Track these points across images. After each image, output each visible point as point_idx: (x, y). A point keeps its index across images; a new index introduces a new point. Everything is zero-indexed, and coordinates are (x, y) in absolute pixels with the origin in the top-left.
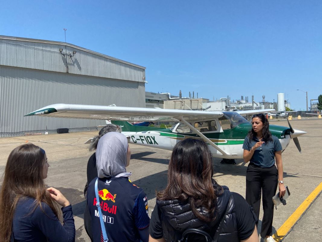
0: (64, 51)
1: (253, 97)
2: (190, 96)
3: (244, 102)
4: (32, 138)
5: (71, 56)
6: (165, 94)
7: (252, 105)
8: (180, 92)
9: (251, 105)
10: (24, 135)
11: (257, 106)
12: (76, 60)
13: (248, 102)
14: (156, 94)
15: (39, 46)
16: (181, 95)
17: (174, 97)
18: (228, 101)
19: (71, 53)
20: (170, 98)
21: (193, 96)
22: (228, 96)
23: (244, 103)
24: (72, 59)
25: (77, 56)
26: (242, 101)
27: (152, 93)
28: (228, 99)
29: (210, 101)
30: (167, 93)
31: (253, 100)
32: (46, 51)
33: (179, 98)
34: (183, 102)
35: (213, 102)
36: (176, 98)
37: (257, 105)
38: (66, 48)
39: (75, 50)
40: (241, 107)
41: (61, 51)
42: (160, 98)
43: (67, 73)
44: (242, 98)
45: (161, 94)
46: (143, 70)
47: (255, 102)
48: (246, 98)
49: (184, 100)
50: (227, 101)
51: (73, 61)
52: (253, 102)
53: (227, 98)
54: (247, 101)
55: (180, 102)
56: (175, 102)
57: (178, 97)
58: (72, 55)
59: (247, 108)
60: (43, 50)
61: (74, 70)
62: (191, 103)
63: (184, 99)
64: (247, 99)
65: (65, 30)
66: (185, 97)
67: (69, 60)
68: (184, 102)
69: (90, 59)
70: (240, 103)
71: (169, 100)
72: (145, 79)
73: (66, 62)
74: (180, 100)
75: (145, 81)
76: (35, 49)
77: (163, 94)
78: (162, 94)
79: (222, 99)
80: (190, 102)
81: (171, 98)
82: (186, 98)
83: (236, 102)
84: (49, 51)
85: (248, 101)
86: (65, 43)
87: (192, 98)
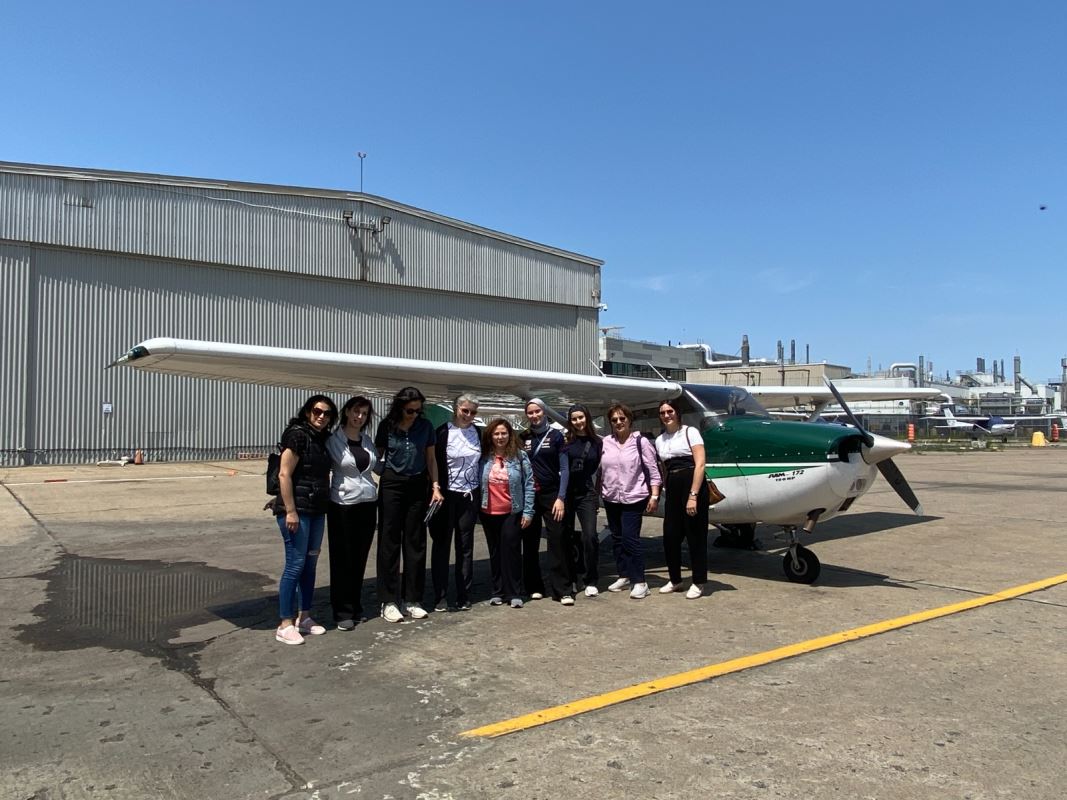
0: (356, 218)
1: (1017, 360)
2: (781, 356)
3: (988, 378)
4: (253, 466)
5: (375, 232)
6: (692, 349)
7: (1014, 392)
8: (746, 342)
9: (1011, 390)
10: (237, 458)
11: (1035, 396)
12: (389, 242)
13: (1002, 381)
14: (660, 347)
15: (287, 205)
16: (746, 350)
17: (725, 360)
18: (922, 374)
19: (376, 222)
20: (710, 362)
21: (793, 356)
22: (921, 357)
23: (986, 385)
24: (377, 241)
25: (393, 231)
26: (978, 377)
27: (647, 346)
28: (921, 366)
29: (853, 372)
30: (698, 346)
31: (1017, 372)
32: (305, 218)
33: (740, 361)
34: (753, 377)
35: (865, 377)
36: (728, 362)
37: (1035, 392)
38: (362, 210)
39: (389, 213)
40: (972, 396)
41: (348, 218)
42: (673, 360)
43: (363, 280)
44: (981, 364)
45: (678, 347)
46: (594, 268)
47: (1026, 380)
48: (995, 366)
49: (756, 369)
50: (918, 377)
51: (380, 244)
52: (1019, 382)
53: (918, 366)
54: (999, 377)
55: (744, 377)
56: (726, 374)
57: (738, 359)
58: (379, 227)
59: (997, 401)
60: (297, 216)
61: (383, 273)
62: (783, 379)
63: (759, 364)
64: (999, 370)
65: (362, 157)
66: (763, 360)
67: (370, 246)
68: (756, 376)
69: (429, 237)
70: (970, 382)
71: (707, 366)
72: (599, 298)
73: (362, 250)
74: (746, 368)
75: (600, 305)
76: (274, 212)
77: (685, 346)
78: (682, 349)
79: (898, 367)
80: (780, 375)
81: (714, 360)
82: (767, 364)
83: (958, 379)
84: (316, 219)
85: (1002, 378)
86: (361, 193)
87: (786, 363)
